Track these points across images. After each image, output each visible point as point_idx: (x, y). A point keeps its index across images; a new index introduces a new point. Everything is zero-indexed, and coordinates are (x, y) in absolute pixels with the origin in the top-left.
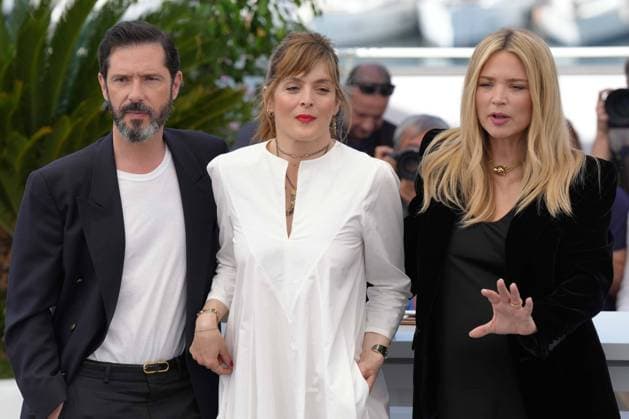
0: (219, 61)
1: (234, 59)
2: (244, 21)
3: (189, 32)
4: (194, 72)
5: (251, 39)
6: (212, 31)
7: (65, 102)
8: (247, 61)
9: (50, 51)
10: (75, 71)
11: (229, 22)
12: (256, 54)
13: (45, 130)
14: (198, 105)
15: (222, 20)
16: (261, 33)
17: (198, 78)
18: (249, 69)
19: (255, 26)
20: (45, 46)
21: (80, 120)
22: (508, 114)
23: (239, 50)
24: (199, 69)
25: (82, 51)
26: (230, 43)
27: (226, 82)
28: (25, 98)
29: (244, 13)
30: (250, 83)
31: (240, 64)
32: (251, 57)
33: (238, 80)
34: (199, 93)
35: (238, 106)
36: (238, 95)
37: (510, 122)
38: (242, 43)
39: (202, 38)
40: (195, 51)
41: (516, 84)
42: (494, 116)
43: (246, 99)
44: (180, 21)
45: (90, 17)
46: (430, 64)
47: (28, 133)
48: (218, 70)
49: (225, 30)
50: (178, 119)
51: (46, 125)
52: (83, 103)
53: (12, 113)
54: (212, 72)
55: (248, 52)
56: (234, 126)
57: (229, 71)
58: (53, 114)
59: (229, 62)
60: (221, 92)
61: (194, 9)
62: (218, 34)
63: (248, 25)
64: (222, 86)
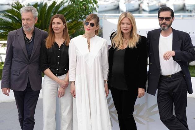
0: (79, 16)
1: (82, 16)
3: (73, 10)
4: (74, 18)
5: (85, 12)
6: (77, 11)
8: (84, 16)
9: (46, 14)
11: (81, 9)
12: (86, 15)
14: (75, 25)
15: (79, 8)
16: (87, 11)
17: (75, 19)
18: (84, 18)
19: (85, 10)
20: (45, 14)
24: (75, 18)
28: (42, 23)
29: (84, 7)
31: (83, 17)
33: (82, 20)
36: (82, 23)
38: (83, 13)
40: (74, 14)
42: (125, 29)
44: (71, 9)
45: (54, 7)
49: (80, 10)
50: (71, 27)
51: (46, 29)
54: (77, 18)
56: (82, 28)
57: (81, 18)
61: (74, 6)
62: (78, 11)
64: (79, 21)
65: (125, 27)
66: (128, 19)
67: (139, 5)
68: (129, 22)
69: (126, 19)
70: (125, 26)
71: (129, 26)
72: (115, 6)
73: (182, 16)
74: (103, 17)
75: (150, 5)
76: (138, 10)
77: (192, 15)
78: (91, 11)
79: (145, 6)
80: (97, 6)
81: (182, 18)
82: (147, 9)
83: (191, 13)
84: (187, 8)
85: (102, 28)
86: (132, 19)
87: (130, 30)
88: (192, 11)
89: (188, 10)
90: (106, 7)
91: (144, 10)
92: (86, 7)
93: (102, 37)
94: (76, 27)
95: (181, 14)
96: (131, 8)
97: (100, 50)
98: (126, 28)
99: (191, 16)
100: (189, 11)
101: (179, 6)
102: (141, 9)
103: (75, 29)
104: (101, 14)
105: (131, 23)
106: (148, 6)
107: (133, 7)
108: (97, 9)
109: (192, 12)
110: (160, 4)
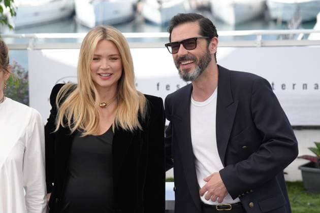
65: (104, 66)
66: (111, 45)
67: (135, 8)
68: (113, 52)
69: (105, 43)
72: (63, 9)
73: (259, 38)
74: (31, 43)
75: (166, 5)
76: (132, 20)
77: (288, 35)
79: (150, 10)
80: (11, 11)
81: (262, 43)
82: (156, 17)
83: (288, 29)
84: (274, 14)
85: (26, 76)
88: (290, 21)
89: (275, 21)
90: (36, 14)
91: (148, 22)
93: (27, 104)
95: (258, 32)
96: (111, 16)
97: (20, 139)
99: (286, 37)
100: (279, 23)
101: (250, 7)
102: (139, 19)
104: (23, 35)
105: (120, 55)
106: (160, 10)
107: (116, 12)
108: (12, 21)
109: (289, 26)
110: (194, 4)
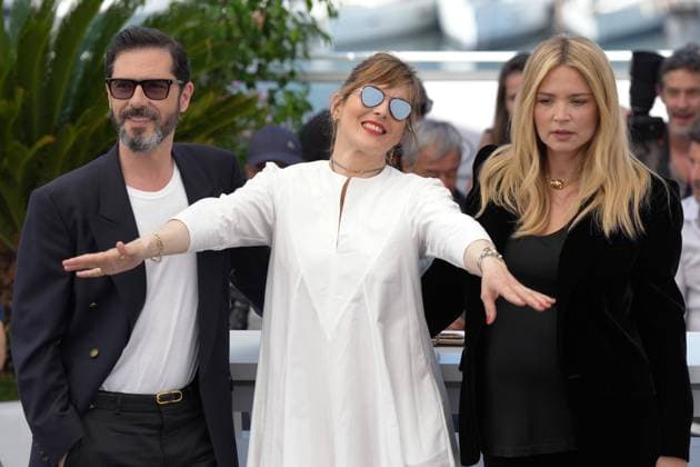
0: (231, 65)
1: (246, 63)
2: (256, 24)
3: (199, 34)
4: (203, 76)
5: (263, 41)
6: (223, 34)
7: (68, 110)
8: (260, 66)
9: (52, 55)
10: (79, 77)
11: (240, 24)
12: (269, 58)
13: (48, 139)
14: (208, 113)
15: (233, 23)
16: (274, 36)
17: (209, 83)
18: (262, 74)
19: (267, 29)
20: (47, 51)
21: (85, 128)
22: (572, 130)
23: (250, 53)
24: (209, 74)
25: (86, 55)
26: (242, 46)
27: (238, 88)
28: (26, 107)
29: (256, 15)
30: (263, 88)
31: (252, 69)
32: (263, 61)
33: (250, 85)
34: (210, 99)
35: (251, 112)
36: (251, 101)
37: (574, 137)
38: (254, 46)
39: (212, 42)
40: (207, 55)
41: (577, 98)
42: (557, 132)
43: (260, 105)
44: (190, 24)
45: (96, 19)
46: (452, 68)
47: (29, 142)
48: (230, 75)
49: (236, 33)
50: (187, 127)
51: (48, 133)
52: (88, 111)
53: (13, 120)
54: (224, 77)
55: (260, 57)
56: (247, 133)
57: (241, 76)
58: (55, 123)
59: (240, 66)
60: (232, 98)
61: (203, 10)
62: (229, 38)
63: (260, 27)
64: (235, 92)
65: (560, 116)
68: (579, 88)
69: (563, 72)
70: (559, 110)
71: (582, 113)
78: (298, 40)
80: (329, 9)
86: (598, 74)
87: (585, 135)
92: (267, 17)
94: (218, 126)
98: (563, 122)
103: (213, 135)
105: (593, 95)
